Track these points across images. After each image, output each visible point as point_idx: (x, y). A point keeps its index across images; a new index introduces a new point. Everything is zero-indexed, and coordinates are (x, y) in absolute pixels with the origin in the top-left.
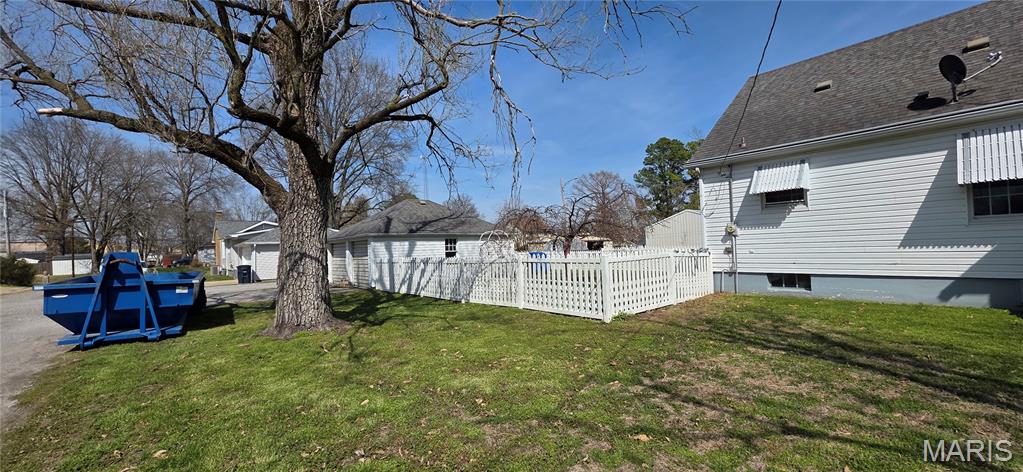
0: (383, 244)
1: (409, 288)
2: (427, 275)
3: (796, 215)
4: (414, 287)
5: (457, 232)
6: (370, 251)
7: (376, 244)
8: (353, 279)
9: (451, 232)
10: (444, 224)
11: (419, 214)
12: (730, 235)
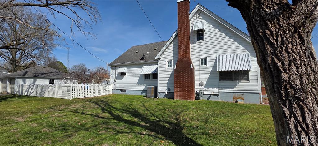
0: (22, 80)
1: (27, 94)
2: (33, 89)
3: (125, 78)
4: (29, 93)
5: (55, 77)
6: (15, 82)
7: (19, 80)
8: (9, 91)
9: (52, 77)
10: (51, 74)
11: (41, 71)
12: (115, 81)
